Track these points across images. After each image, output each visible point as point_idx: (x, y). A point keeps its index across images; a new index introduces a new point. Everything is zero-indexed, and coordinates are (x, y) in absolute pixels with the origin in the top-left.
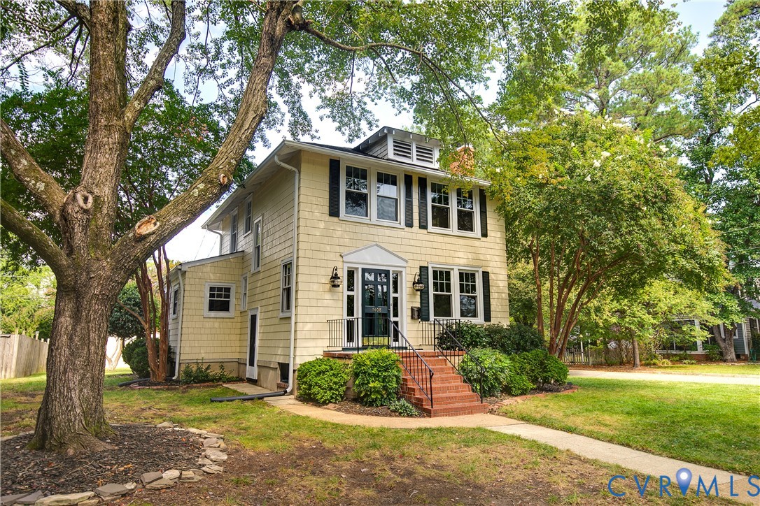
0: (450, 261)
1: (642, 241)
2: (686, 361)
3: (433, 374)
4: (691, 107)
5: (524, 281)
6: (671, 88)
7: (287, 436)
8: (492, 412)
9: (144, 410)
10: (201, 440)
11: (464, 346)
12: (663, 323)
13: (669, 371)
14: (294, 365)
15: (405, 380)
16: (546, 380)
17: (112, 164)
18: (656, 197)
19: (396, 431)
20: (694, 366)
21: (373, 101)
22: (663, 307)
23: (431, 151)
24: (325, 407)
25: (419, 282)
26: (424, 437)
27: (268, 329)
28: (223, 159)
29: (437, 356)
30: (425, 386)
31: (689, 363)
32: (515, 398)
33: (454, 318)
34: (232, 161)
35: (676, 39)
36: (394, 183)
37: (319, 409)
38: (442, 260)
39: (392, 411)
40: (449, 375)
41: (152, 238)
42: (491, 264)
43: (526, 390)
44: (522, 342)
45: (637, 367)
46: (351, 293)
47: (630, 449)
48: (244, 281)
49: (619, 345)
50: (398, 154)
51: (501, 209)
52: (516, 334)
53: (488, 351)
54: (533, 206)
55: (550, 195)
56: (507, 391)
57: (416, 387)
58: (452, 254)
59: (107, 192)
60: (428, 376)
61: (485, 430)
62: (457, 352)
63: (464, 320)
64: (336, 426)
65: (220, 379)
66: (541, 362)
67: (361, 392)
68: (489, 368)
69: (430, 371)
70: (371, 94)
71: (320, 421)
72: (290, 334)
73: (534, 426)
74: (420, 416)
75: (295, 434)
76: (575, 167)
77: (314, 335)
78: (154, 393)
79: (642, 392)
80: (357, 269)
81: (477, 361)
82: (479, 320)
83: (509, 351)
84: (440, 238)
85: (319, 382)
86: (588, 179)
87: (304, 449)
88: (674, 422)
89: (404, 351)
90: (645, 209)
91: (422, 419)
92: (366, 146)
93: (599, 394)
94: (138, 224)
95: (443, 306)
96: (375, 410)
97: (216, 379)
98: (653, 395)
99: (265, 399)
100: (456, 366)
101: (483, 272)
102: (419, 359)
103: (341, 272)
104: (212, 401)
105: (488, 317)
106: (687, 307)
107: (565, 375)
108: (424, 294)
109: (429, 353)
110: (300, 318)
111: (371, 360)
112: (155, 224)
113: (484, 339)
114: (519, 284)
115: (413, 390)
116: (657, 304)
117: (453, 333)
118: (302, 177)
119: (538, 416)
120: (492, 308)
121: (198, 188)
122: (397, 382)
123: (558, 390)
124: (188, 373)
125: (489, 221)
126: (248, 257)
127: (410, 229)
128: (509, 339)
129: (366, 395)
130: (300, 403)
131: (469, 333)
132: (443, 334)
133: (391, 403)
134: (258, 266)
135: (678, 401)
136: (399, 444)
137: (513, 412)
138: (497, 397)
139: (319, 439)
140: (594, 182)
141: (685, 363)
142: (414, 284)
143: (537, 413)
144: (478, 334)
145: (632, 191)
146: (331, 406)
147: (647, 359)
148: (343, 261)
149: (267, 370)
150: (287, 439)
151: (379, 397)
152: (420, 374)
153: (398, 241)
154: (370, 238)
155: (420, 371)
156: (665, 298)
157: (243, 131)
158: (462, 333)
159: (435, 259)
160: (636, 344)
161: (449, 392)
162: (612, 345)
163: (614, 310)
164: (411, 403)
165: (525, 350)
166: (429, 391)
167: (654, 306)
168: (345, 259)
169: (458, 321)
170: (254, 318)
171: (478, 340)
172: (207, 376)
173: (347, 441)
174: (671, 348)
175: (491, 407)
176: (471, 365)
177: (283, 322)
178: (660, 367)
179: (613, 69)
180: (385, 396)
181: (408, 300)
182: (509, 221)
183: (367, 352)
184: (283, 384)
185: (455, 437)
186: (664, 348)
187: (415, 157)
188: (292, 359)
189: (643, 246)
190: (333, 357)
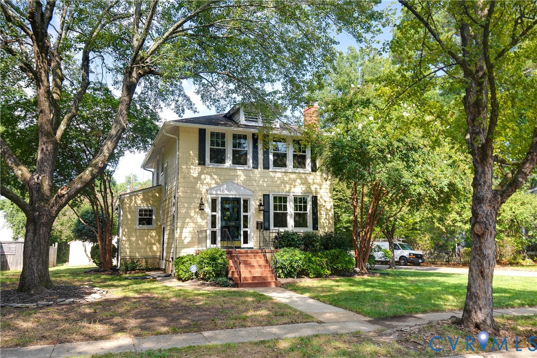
0: (287, 190)
8: (281, 286)
27: (168, 237)
33: (289, 228)
38: (280, 189)
39: (217, 284)
41: (66, 196)
42: (319, 191)
46: (214, 213)
48: (161, 205)
50: (248, 121)
58: (288, 185)
63: (296, 229)
65: (145, 268)
74: (233, 287)
80: (218, 198)
82: (310, 229)
84: (279, 175)
92: (230, 115)
95: (281, 221)
96: (209, 283)
97: (142, 269)
99: (158, 278)
101: (312, 196)
104: (125, 279)
105: (315, 228)
108: (266, 213)
112: (68, 189)
115: (234, 272)
118: (180, 142)
120: (320, 220)
121: (88, 170)
124: (125, 265)
126: (162, 189)
127: (256, 170)
142: (260, 206)
146: (188, 281)
149: (168, 262)
153: (247, 178)
154: (227, 177)
159: (275, 189)
168: (209, 192)
170: (164, 229)
172: (136, 266)
175: (282, 283)
177: (173, 232)
180: (214, 275)
181: (254, 216)
187: (260, 121)
188: (175, 255)
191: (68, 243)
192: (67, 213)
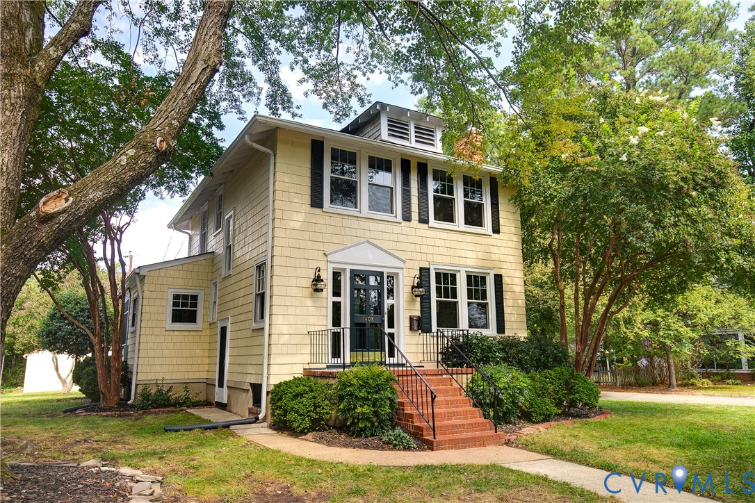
0: (456, 261)
1: (690, 235)
2: (729, 381)
3: (435, 396)
4: (731, 89)
5: (542, 287)
6: (708, 66)
7: (247, 476)
8: (508, 443)
9: (77, 442)
10: (131, 484)
11: (473, 362)
12: (703, 337)
13: (711, 392)
14: (268, 385)
15: (402, 404)
16: (572, 404)
17: (15, 124)
18: (706, 180)
19: (389, 470)
20: (739, 386)
21: (364, 74)
22: (703, 317)
23: (433, 132)
24: (304, 437)
25: (419, 286)
26: (424, 479)
27: (239, 343)
28: (162, 120)
29: (441, 375)
30: (425, 412)
31: (733, 384)
32: (537, 426)
33: (461, 329)
34: (173, 122)
35: (712, 12)
36: (389, 169)
37: (296, 440)
38: (446, 260)
39: (384, 443)
40: (455, 398)
41: (62, 218)
42: (504, 266)
43: (549, 416)
44: (543, 358)
45: (673, 387)
46: (337, 299)
47: (691, 495)
48: (213, 287)
49: (651, 362)
50: (393, 135)
51: (518, 199)
52: (535, 348)
53: (503, 367)
54: (555, 193)
55: (577, 179)
56: (527, 417)
57: (414, 412)
58: (459, 253)
59: (6, 160)
60: (430, 399)
61: (502, 469)
62: (465, 369)
63: (472, 331)
64: (312, 463)
65: (184, 402)
66: (567, 381)
67: (347, 419)
68: (505, 388)
69: (432, 393)
70: (362, 66)
71: (293, 456)
72: (264, 349)
73: (563, 463)
74: (420, 449)
75: (258, 474)
76: (605, 146)
77: (292, 349)
78: (99, 420)
79: (689, 418)
80: (344, 270)
81: (490, 380)
82: (491, 332)
83: (527, 368)
84: (444, 235)
85: (296, 406)
86: (624, 158)
87: (265, 495)
88: (741, 458)
89: (400, 369)
90: (694, 193)
91: (423, 453)
92: (356, 127)
93: (637, 421)
94: (44, 199)
95: (448, 315)
96: (364, 441)
97: (179, 403)
98: (703, 422)
99: (232, 427)
100: (464, 387)
101: (495, 275)
102: (418, 378)
103: (326, 275)
104: (166, 431)
105: (501, 329)
106: (731, 318)
107: (597, 396)
108: (425, 301)
109: (431, 370)
110: (275, 329)
111: (359, 379)
112: (67, 200)
113: (497, 354)
114: (536, 291)
115: (411, 416)
116: (696, 315)
117: (460, 347)
118: (278, 160)
119: (567, 449)
120: (507, 317)
121: (126, 155)
122: (392, 407)
123: (587, 416)
124: (146, 396)
125: (502, 214)
126: (218, 259)
127: (408, 223)
128: (528, 354)
129: (353, 423)
130: (274, 432)
131: (479, 347)
132: (448, 348)
133: (383, 433)
134: (229, 269)
135: (736, 429)
136: (390, 488)
137: (535, 444)
138: (514, 424)
139: (286, 482)
140: (630, 163)
141: (728, 384)
142: (413, 288)
143: (565, 445)
144: (490, 348)
145: (679, 172)
146: (309, 436)
147: (684, 379)
148: (327, 261)
149: (238, 391)
150: (247, 482)
151: (369, 425)
152: (419, 396)
153: (394, 237)
154: (360, 233)
155: (419, 393)
156: (706, 308)
157: (189, 85)
158: (471, 346)
159: (438, 259)
160: (671, 361)
161: (456, 419)
162: (643, 362)
163: (645, 322)
164: (409, 432)
165: (546, 366)
166: (431, 417)
167: (693, 317)
168: (330, 258)
169: (465, 332)
170: (224, 330)
171: (490, 355)
172: (168, 399)
173: (323, 484)
174: (712, 366)
175: (507, 437)
176: (483, 386)
177: (256, 334)
178: (700, 388)
179: (641, 46)
180: (376, 424)
181: (405, 307)
182: (526, 216)
183: (354, 369)
184: (255, 408)
185: (463, 478)
186: (703, 367)
187: (413, 139)
188: (265, 379)
189: (691, 240)
190: (315, 376)
191: (24, 356)
192: (25, 305)
